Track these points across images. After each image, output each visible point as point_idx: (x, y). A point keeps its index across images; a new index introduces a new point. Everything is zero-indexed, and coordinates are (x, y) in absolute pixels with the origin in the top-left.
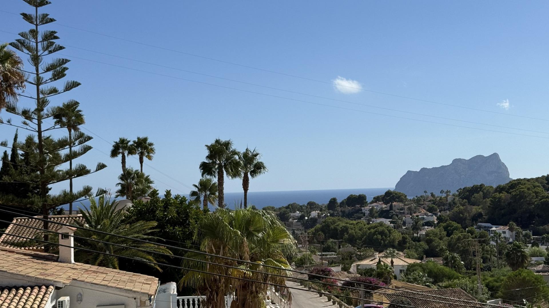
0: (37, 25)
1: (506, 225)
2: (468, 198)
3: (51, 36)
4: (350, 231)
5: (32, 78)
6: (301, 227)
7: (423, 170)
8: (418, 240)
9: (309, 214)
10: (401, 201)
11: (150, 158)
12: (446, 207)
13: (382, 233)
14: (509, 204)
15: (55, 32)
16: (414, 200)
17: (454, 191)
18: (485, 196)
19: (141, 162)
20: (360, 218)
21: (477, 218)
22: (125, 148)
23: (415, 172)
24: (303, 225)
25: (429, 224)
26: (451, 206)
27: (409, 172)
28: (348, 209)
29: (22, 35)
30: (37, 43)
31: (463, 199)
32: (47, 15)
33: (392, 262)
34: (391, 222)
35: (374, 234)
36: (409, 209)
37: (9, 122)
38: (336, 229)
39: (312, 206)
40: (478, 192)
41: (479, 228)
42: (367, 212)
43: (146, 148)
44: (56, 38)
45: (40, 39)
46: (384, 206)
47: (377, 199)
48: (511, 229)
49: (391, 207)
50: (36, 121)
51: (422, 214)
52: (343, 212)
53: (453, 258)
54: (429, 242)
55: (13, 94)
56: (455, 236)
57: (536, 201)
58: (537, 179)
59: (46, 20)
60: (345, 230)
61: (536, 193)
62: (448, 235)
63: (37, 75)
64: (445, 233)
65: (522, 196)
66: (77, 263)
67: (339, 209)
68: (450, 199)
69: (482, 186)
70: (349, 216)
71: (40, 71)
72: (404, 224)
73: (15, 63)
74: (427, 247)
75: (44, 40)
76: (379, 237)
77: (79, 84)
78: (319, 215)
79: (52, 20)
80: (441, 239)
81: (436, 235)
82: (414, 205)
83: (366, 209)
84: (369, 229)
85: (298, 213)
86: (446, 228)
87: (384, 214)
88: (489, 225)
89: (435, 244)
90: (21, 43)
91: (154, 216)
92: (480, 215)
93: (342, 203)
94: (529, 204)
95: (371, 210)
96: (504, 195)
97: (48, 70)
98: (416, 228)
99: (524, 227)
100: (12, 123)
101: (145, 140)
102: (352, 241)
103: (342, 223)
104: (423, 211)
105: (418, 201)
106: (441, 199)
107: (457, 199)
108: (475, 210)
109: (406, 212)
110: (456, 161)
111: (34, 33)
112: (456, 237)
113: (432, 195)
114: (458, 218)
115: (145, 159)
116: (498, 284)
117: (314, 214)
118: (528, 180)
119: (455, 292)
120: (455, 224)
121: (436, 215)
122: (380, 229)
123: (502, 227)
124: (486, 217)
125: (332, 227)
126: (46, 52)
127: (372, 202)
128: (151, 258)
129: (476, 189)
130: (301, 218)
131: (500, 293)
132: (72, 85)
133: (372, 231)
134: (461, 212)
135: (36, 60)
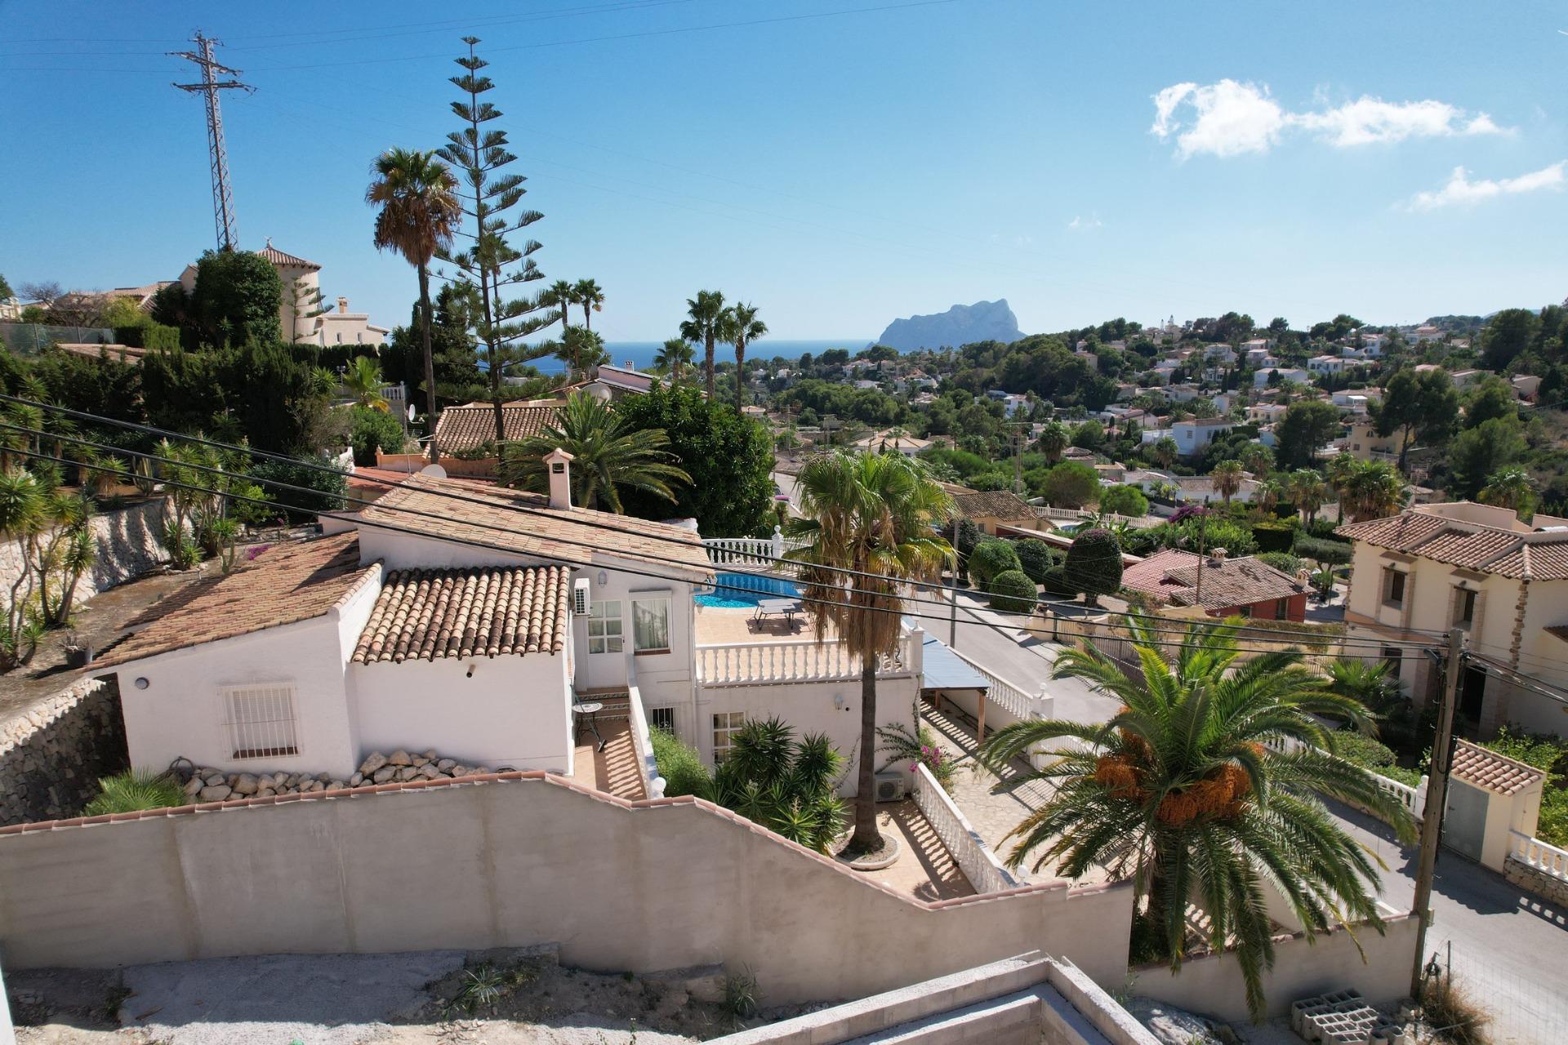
0: (475, 122)
1: (1022, 393)
2: (974, 357)
3: (497, 138)
4: (833, 398)
5: (471, 206)
6: (765, 390)
7: (915, 318)
8: (915, 409)
9: (775, 373)
10: (892, 358)
11: (598, 308)
12: (947, 368)
13: (873, 402)
14: (1029, 368)
15: (504, 133)
16: (906, 358)
17: (956, 348)
18: (996, 357)
19: (587, 313)
20: (839, 379)
21: (987, 384)
22: (565, 295)
23: (905, 321)
24: (768, 386)
25: (927, 389)
26: (954, 367)
27: (897, 320)
28: (825, 368)
29: (453, 137)
30: (476, 150)
31: (970, 358)
32: (491, 105)
33: (897, 444)
34: (879, 386)
35: (864, 403)
36: (902, 369)
37: (440, 273)
38: (815, 396)
39: (779, 362)
40: (987, 351)
41: (991, 396)
42: (849, 373)
43: (593, 295)
44: (504, 142)
45: (480, 144)
46: (870, 365)
47: (861, 356)
48: (1029, 399)
49: (879, 365)
50: (479, 273)
51: (918, 376)
52: (819, 371)
53: (977, 442)
54: (934, 415)
55: (447, 234)
56: (966, 408)
57: (1061, 365)
58: (1059, 336)
59: (489, 113)
60: (827, 396)
61: (1061, 354)
62: (958, 407)
63: (479, 200)
64: (954, 404)
65: (1045, 357)
66: (576, 509)
67: (814, 367)
68: (953, 357)
69: (992, 343)
70: (827, 376)
71: (483, 195)
72: (896, 388)
73: (448, 182)
74: (930, 421)
75: (486, 146)
76: (870, 406)
77: (540, 216)
78: (789, 375)
79: (497, 114)
80: (948, 411)
81: (943, 406)
82: (907, 365)
83: (848, 368)
84: (857, 396)
85: (761, 372)
86: (954, 397)
87: (870, 375)
88: (1002, 393)
89: (941, 417)
90: (453, 150)
91: (659, 420)
92: (992, 380)
93: (817, 361)
94: (1052, 368)
95: (855, 370)
96: (1023, 356)
97: (493, 192)
98: (912, 394)
99: (1044, 396)
100: (444, 275)
101: (592, 282)
102: (836, 411)
103: (822, 388)
104: (919, 372)
105: (913, 359)
106: (942, 358)
107: (961, 358)
108: (986, 373)
109: (898, 372)
110: (955, 308)
111: (472, 134)
112: (968, 409)
113: (931, 352)
114: (966, 384)
115: (592, 311)
116: (1039, 479)
117: (782, 373)
118: (1047, 336)
119: (1002, 496)
120: (965, 393)
121: (935, 378)
122: (871, 396)
123: (1018, 396)
124: (999, 383)
125: (810, 392)
126: (491, 165)
127: (855, 360)
128: (660, 483)
129: (985, 347)
130: (766, 378)
131: (1041, 490)
132: (531, 218)
133: (861, 398)
134: (969, 377)
135: (477, 177)
